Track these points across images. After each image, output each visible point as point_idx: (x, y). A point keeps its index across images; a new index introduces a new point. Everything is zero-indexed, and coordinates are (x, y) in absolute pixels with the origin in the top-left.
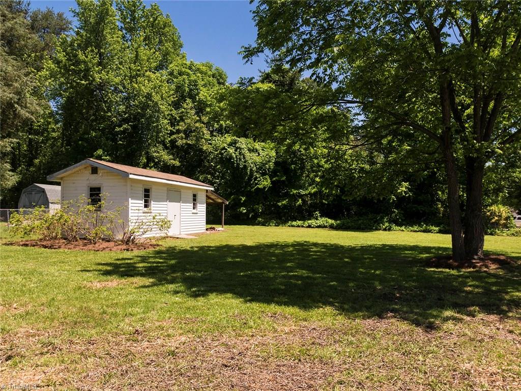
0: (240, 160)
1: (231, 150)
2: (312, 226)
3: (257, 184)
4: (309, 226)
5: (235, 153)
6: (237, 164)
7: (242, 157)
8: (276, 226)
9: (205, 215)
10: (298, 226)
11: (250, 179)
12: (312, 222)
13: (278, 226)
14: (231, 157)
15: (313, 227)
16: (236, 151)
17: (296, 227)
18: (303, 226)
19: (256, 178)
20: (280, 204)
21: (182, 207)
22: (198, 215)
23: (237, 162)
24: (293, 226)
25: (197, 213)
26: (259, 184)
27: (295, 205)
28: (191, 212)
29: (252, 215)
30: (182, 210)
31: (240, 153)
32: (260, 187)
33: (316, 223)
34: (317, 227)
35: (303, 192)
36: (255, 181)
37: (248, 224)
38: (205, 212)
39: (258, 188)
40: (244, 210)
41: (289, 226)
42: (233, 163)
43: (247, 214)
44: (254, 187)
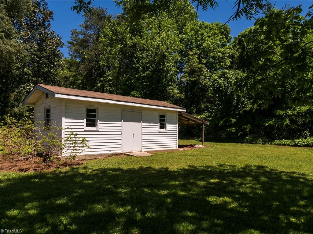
0: (228, 87)
1: (221, 81)
2: (299, 145)
3: (244, 107)
4: (296, 145)
5: (224, 83)
6: (225, 91)
7: (229, 85)
8: (263, 144)
9: (177, 134)
10: (284, 145)
11: (238, 103)
12: (300, 141)
13: (264, 144)
14: (220, 86)
15: (301, 146)
16: (224, 80)
17: (282, 145)
18: (288, 145)
19: (244, 102)
20: (266, 124)
21: (143, 126)
22: (167, 134)
23: (225, 90)
24: (278, 144)
25: (166, 132)
26: (246, 107)
27: (282, 125)
28: (158, 131)
29: (241, 134)
30: (143, 129)
31: (228, 82)
32: (248, 109)
33: (303, 142)
34: (304, 146)
35: (289, 112)
36: (242, 105)
37: (237, 142)
38: (177, 132)
39: (245, 111)
40: (233, 130)
41: (275, 144)
42: (222, 91)
43: (236, 133)
44: (242, 110)
